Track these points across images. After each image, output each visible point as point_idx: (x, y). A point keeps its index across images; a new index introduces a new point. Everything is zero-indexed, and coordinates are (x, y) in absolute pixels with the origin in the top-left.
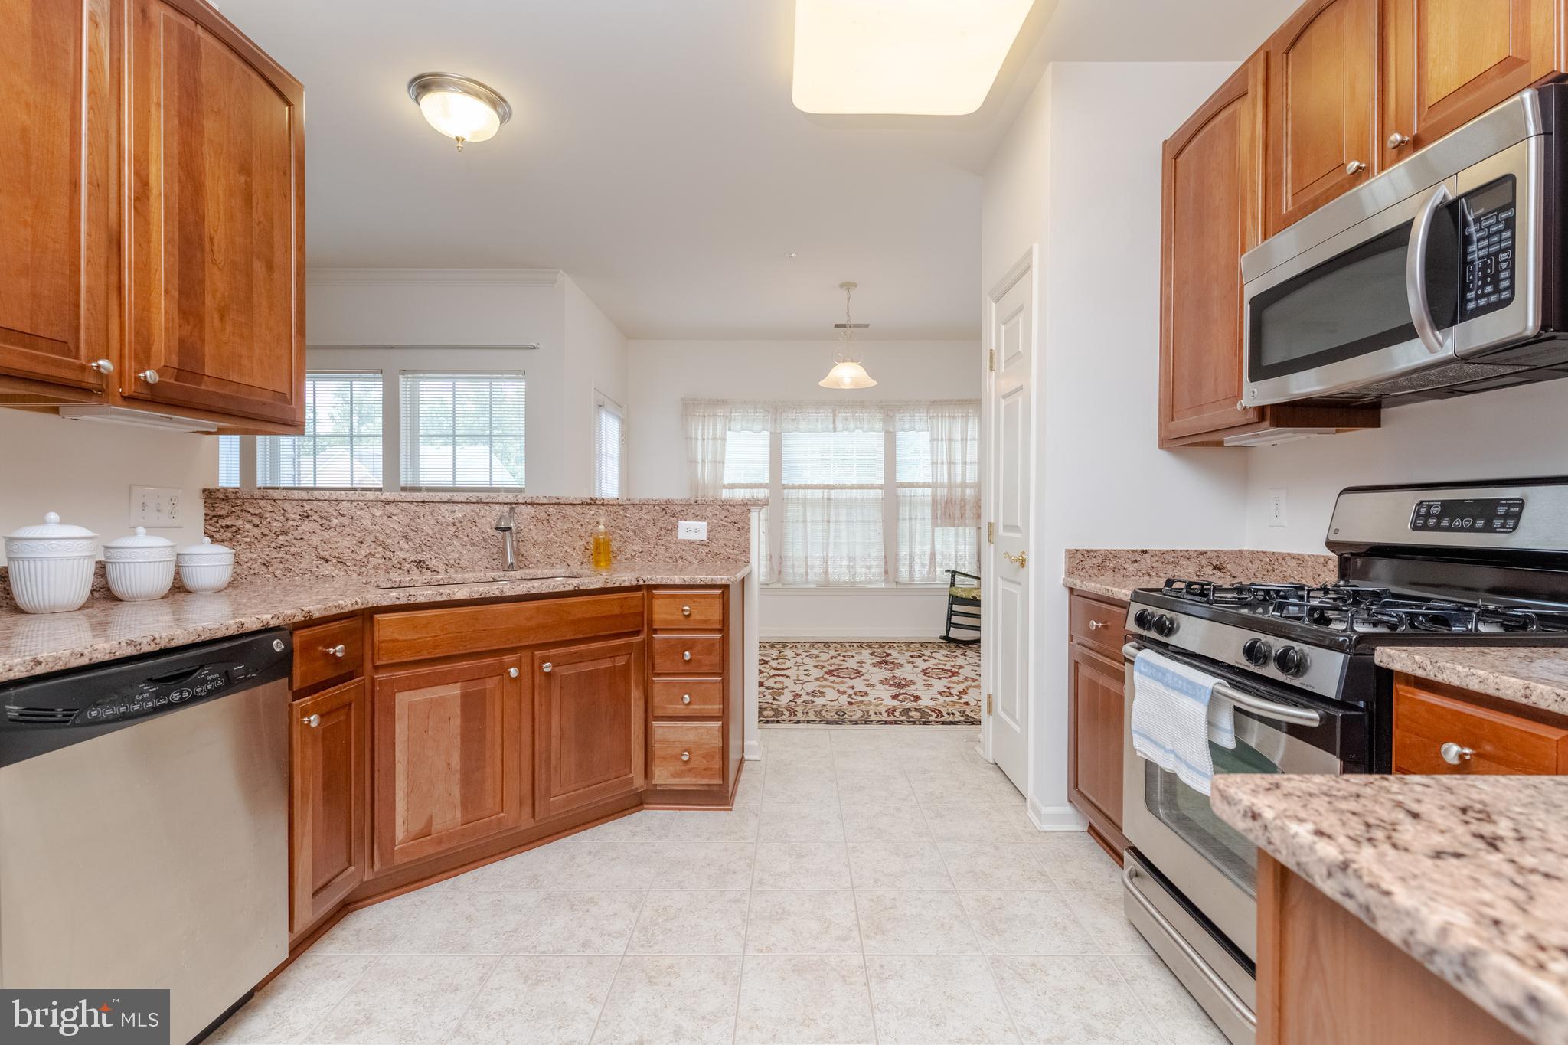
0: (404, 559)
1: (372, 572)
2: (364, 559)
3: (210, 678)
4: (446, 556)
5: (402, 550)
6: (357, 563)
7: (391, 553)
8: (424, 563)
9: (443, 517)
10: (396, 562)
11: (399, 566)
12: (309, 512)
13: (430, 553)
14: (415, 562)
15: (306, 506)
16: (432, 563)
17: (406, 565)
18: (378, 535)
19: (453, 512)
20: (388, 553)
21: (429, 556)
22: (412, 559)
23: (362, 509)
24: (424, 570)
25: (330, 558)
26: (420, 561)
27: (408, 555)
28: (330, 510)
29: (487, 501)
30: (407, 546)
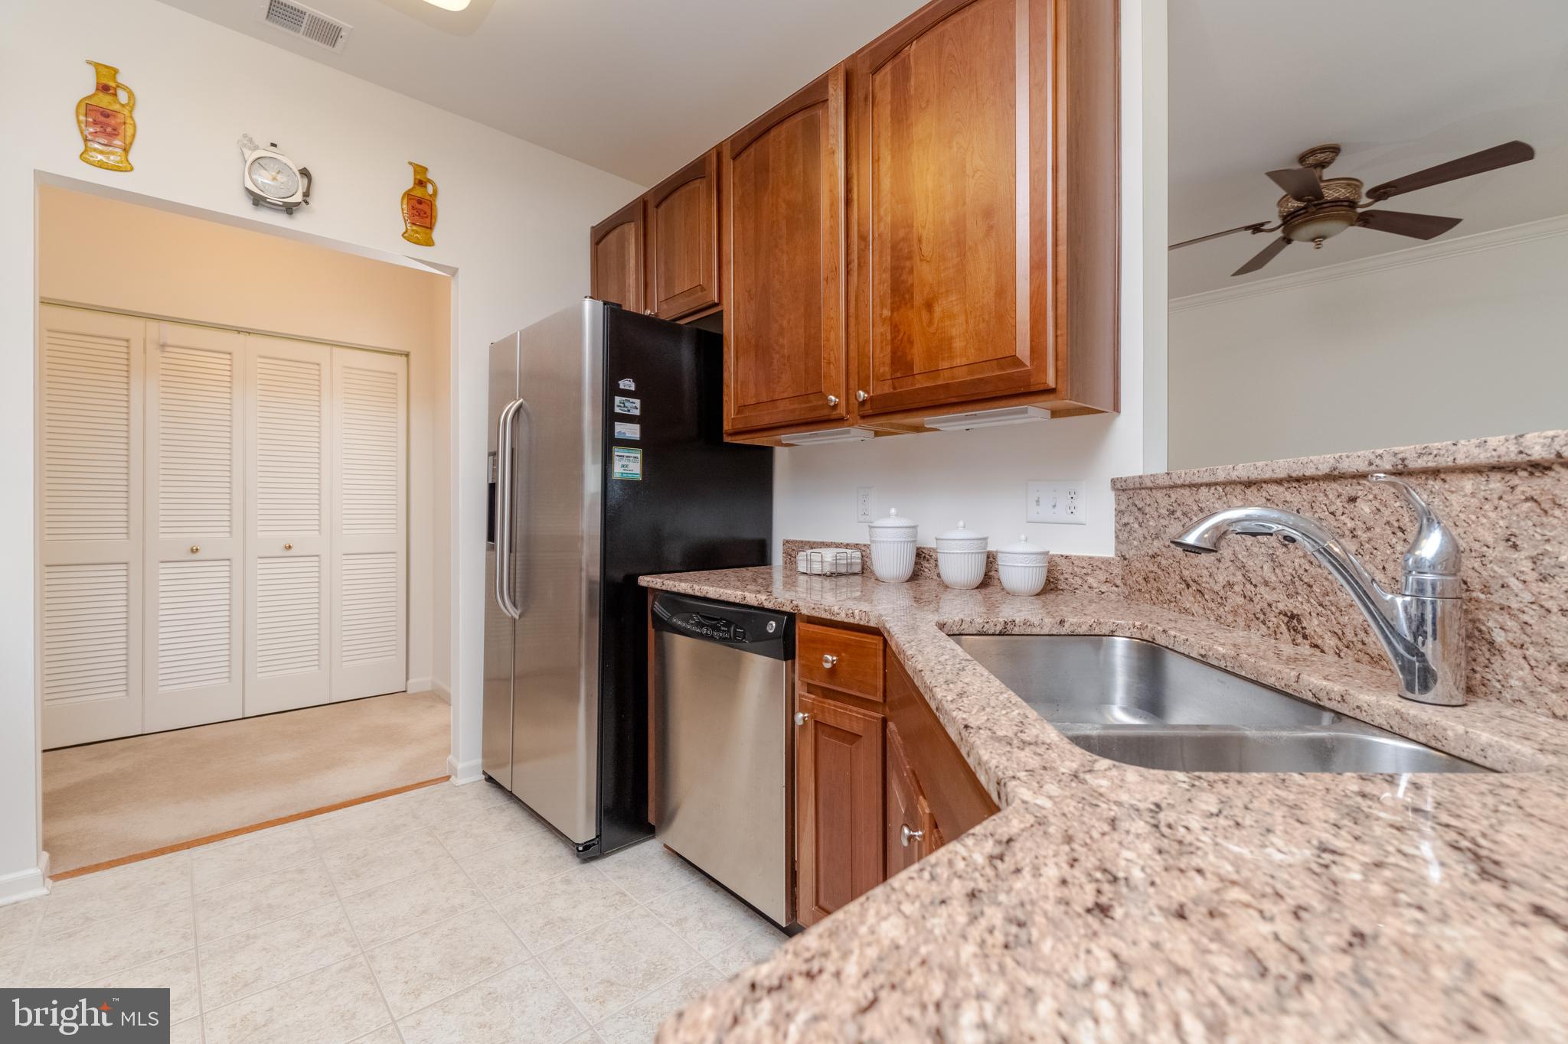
0: (1270, 605)
1: (1230, 618)
2: (1222, 593)
3: (722, 628)
4: (1338, 614)
5: (1266, 583)
6: (1215, 596)
7: (1253, 589)
8: (1299, 621)
9: (1332, 513)
10: (1259, 607)
11: (1262, 617)
12: (1174, 505)
13: (1309, 602)
14: (1286, 615)
15: (1172, 495)
16: (1312, 625)
17: (1273, 620)
18: (1237, 549)
19: (1353, 500)
20: (1248, 586)
21: (1306, 606)
22: (1281, 606)
23: (1220, 498)
24: (1299, 639)
25: (1191, 583)
26: (1292, 617)
27: (1275, 597)
28: (1190, 501)
29: (1421, 463)
30: (1274, 578)
